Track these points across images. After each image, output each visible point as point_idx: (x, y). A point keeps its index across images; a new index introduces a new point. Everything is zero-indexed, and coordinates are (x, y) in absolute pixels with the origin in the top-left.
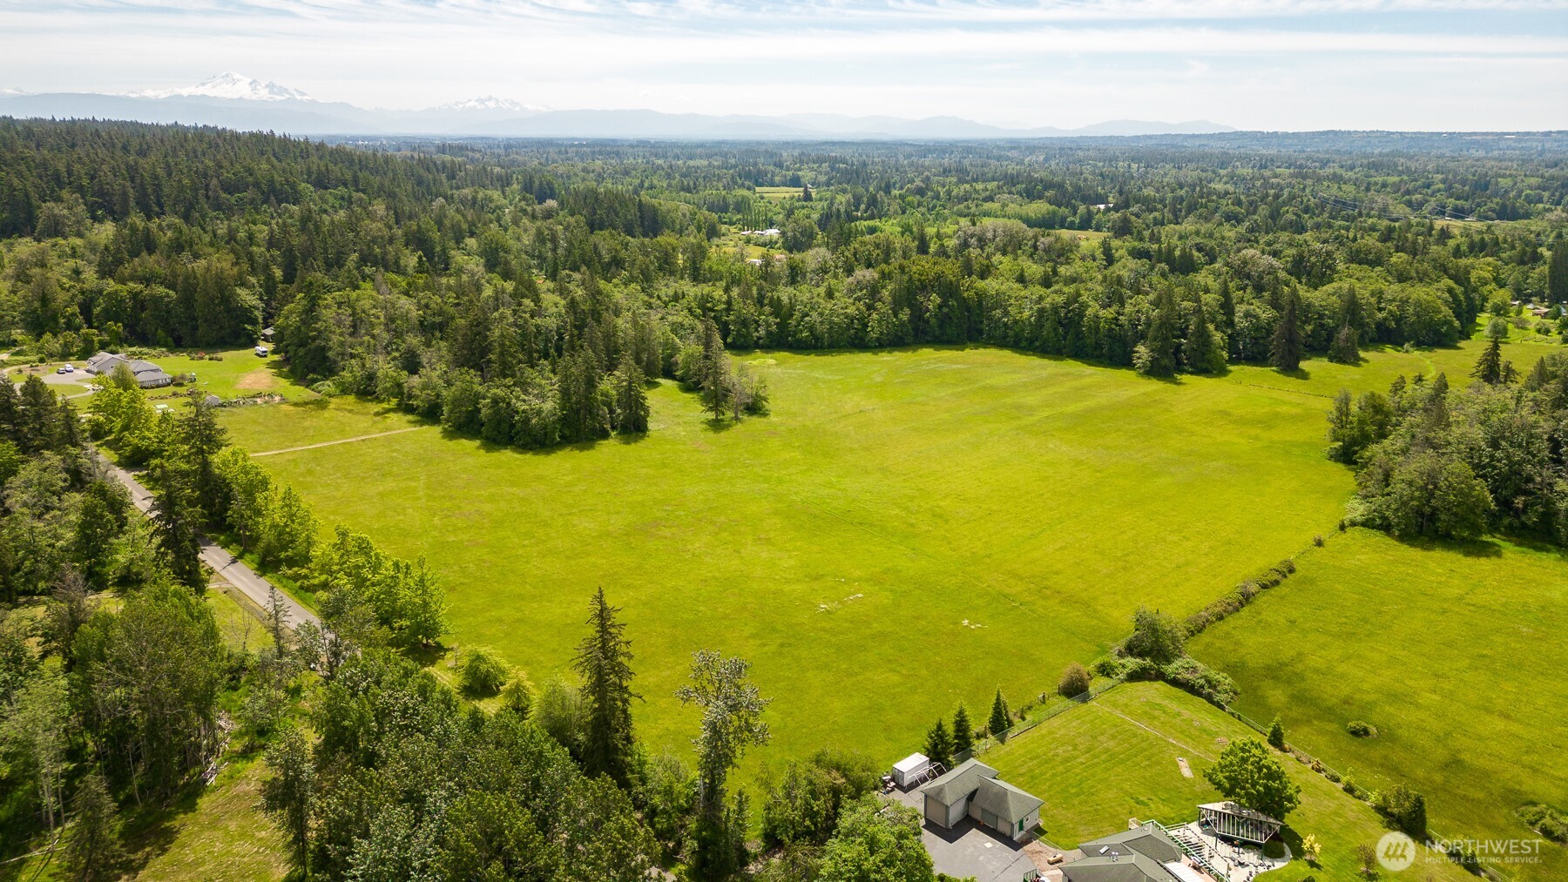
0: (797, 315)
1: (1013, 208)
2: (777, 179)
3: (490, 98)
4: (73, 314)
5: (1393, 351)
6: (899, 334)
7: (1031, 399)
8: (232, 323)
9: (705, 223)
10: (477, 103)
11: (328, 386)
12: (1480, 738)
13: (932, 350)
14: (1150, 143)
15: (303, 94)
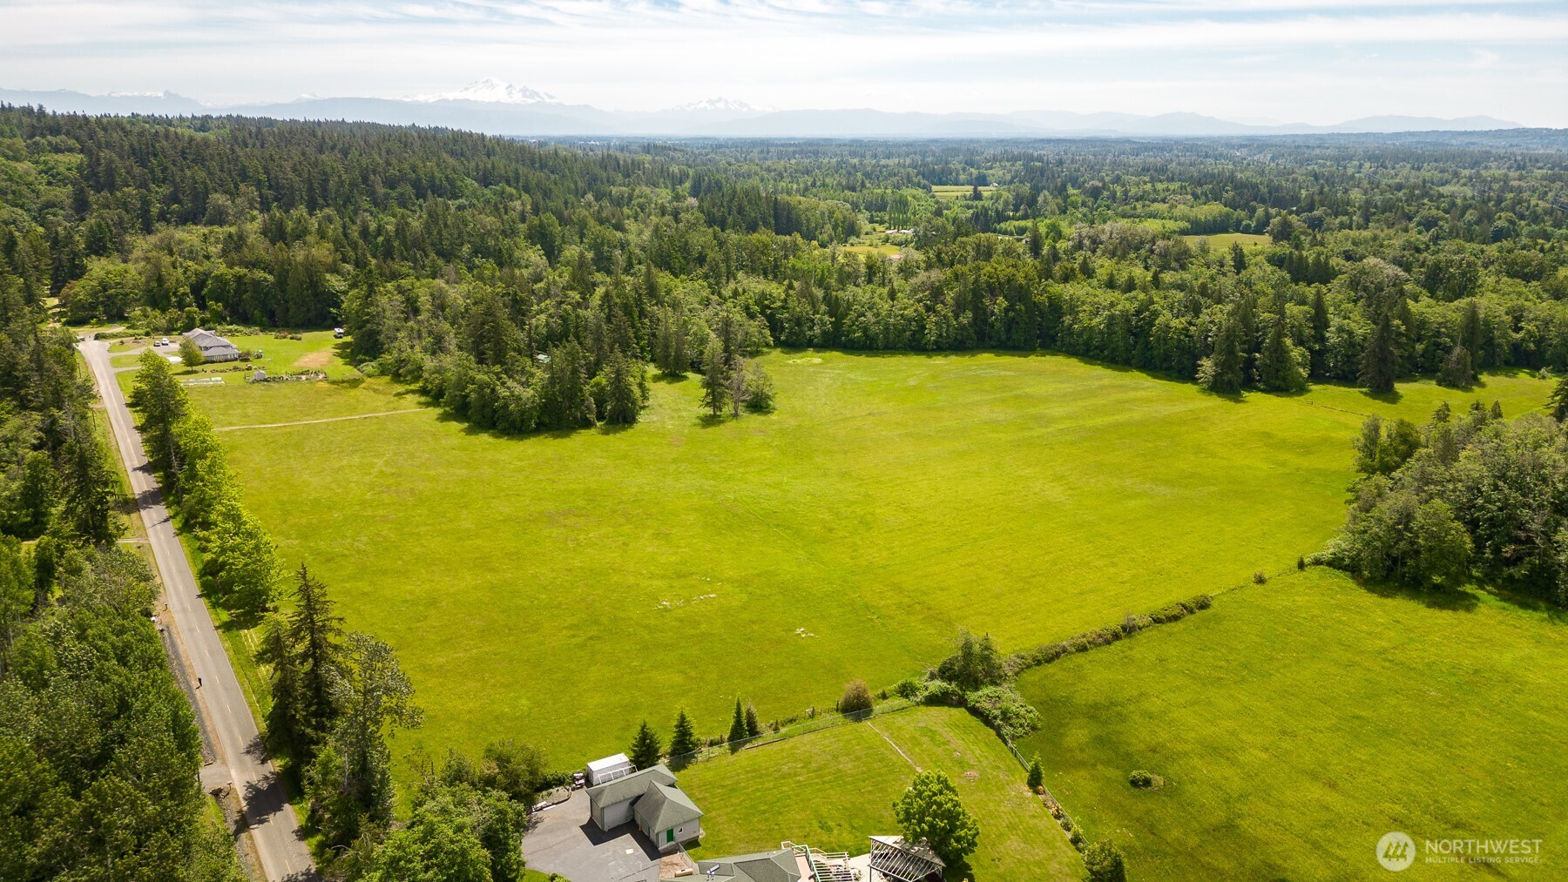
0: (853, 315)
1: (1181, 209)
2: (962, 177)
3: (720, 100)
4: (184, 294)
5: (1528, 377)
6: (959, 337)
7: (1057, 410)
8: (319, 306)
9: (843, 222)
10: (707, 105)
11: (370, 367)
12: (1281, 805)
13: (992, 355)
14: (1410, 139)
15: (552, 97)
